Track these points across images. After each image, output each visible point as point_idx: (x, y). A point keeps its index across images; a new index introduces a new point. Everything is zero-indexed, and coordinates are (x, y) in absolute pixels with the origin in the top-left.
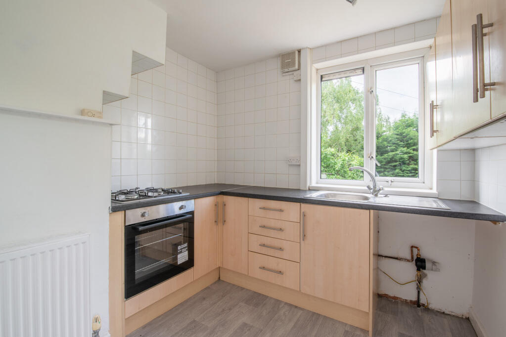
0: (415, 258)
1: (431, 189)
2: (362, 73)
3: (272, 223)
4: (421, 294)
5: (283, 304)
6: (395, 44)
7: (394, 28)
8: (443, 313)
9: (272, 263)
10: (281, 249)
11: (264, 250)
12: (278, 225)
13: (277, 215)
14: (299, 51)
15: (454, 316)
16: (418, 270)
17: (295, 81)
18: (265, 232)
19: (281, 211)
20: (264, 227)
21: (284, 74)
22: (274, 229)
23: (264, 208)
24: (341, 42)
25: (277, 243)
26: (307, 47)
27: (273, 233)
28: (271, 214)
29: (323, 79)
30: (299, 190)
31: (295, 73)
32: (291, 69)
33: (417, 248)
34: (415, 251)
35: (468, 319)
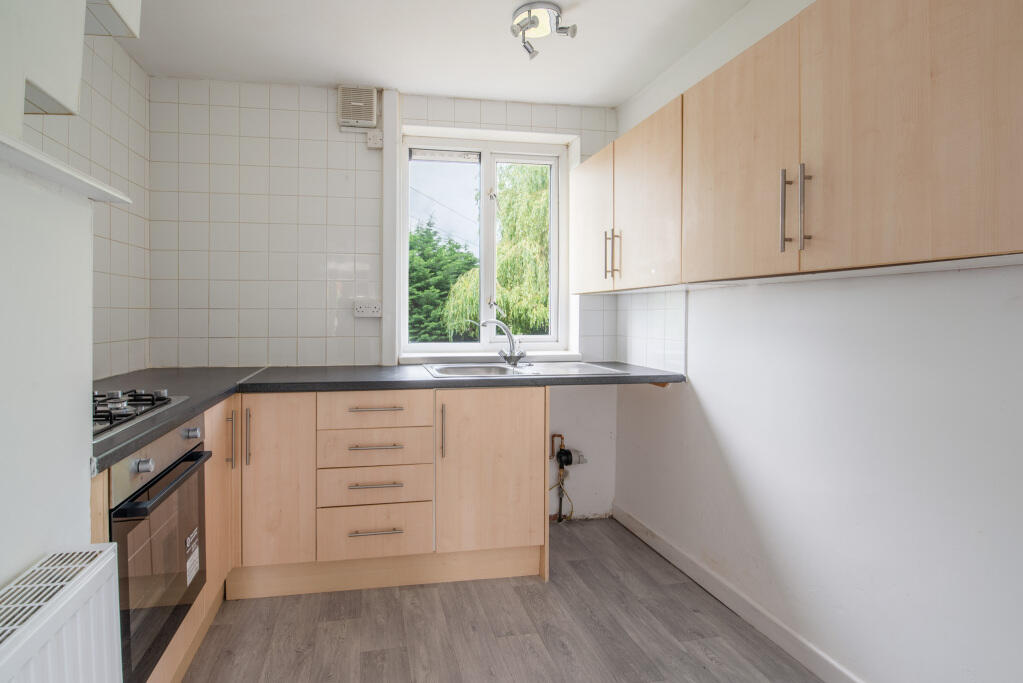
0: (557, 449)
1: (567, 350)
2: (478, 160)
3: (376, 437)
4: (564, 500)
5: (397, 592)
6: (531, 128)
7: (532, 104)
8: (587, 520)
9: (376, 518)
10: (395, 484)
11: (358, 496)
12: (388, 437)
13: (387, 418)
14: (380, 92)
15: (597, 519)
16: (561, 467)
17: (370, 149)
18: (360, 458)
19: (396, 409)
20: (356, 448)
21: (343, 129)
22: (380, 447)
23: (357, 410)
24: (455, 99)
25: (385, 475)
26: (396, 90)
27: (377, 457)
28: (373, 419)
29: (414, 157)
30: (380, 367)
31: (371, 133)
32: (362, 122)
33: (560, 436)
34: (557, 441)
35: (611, 517)
